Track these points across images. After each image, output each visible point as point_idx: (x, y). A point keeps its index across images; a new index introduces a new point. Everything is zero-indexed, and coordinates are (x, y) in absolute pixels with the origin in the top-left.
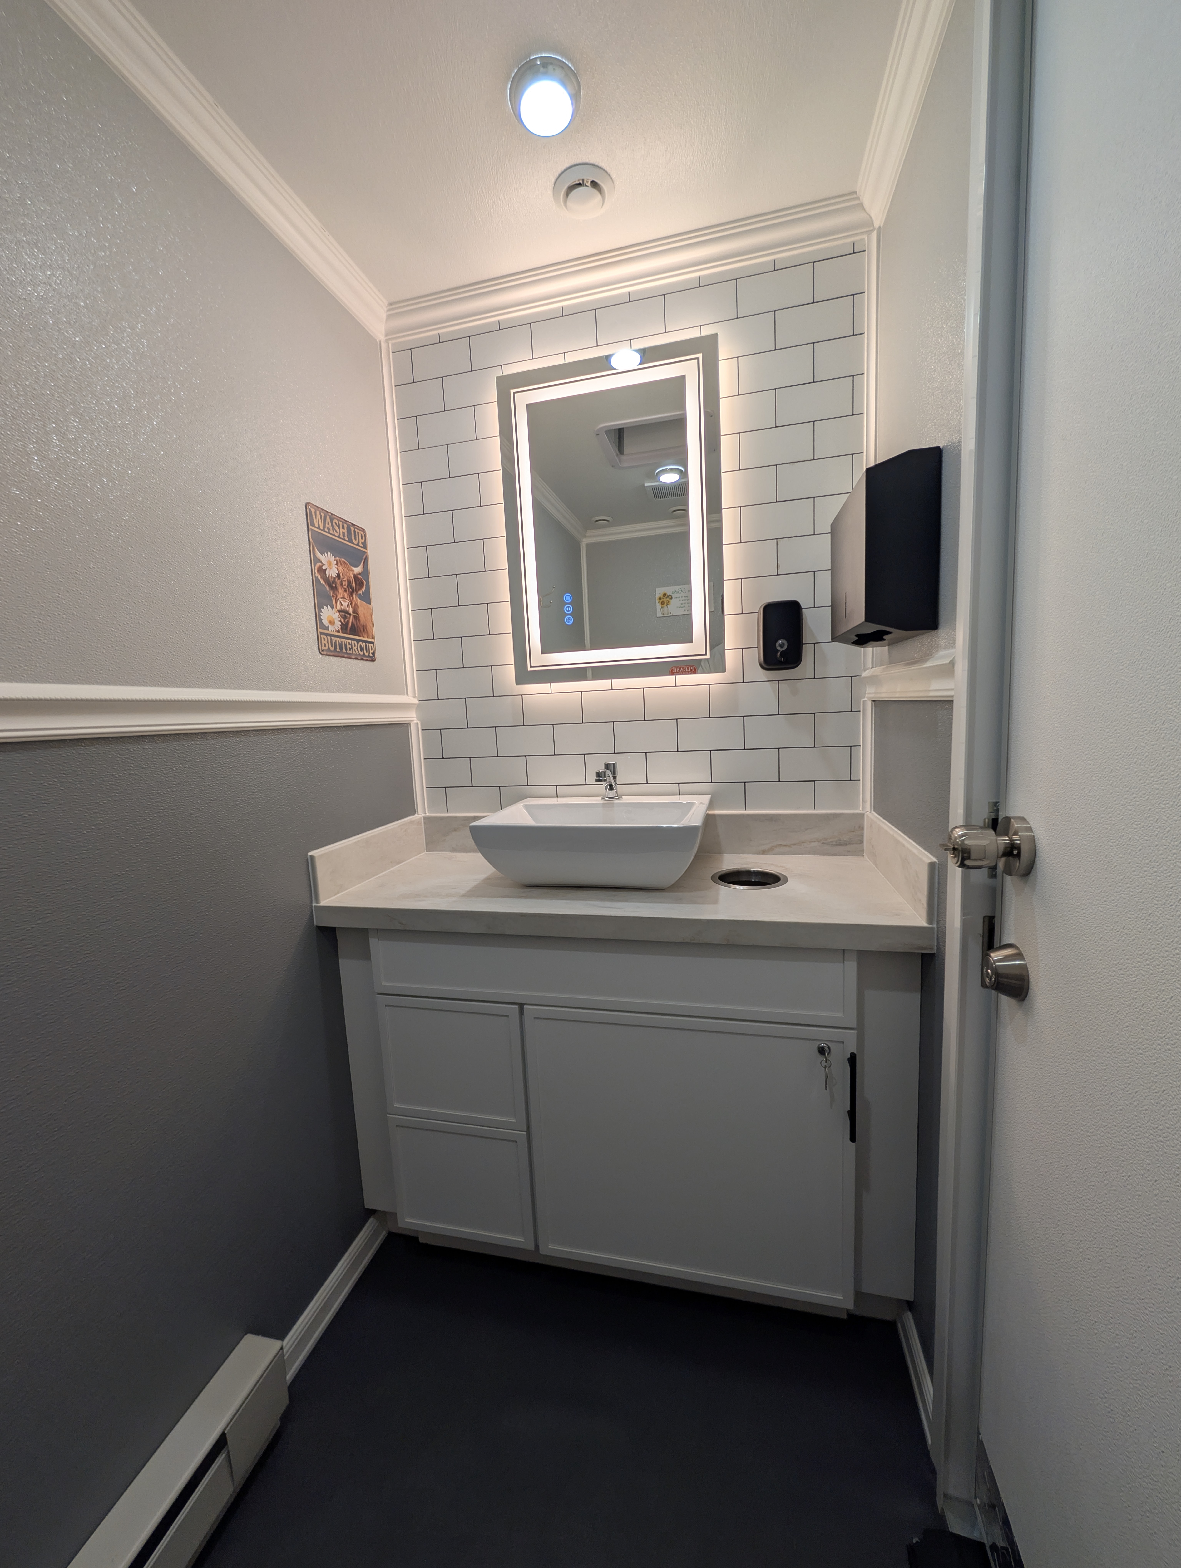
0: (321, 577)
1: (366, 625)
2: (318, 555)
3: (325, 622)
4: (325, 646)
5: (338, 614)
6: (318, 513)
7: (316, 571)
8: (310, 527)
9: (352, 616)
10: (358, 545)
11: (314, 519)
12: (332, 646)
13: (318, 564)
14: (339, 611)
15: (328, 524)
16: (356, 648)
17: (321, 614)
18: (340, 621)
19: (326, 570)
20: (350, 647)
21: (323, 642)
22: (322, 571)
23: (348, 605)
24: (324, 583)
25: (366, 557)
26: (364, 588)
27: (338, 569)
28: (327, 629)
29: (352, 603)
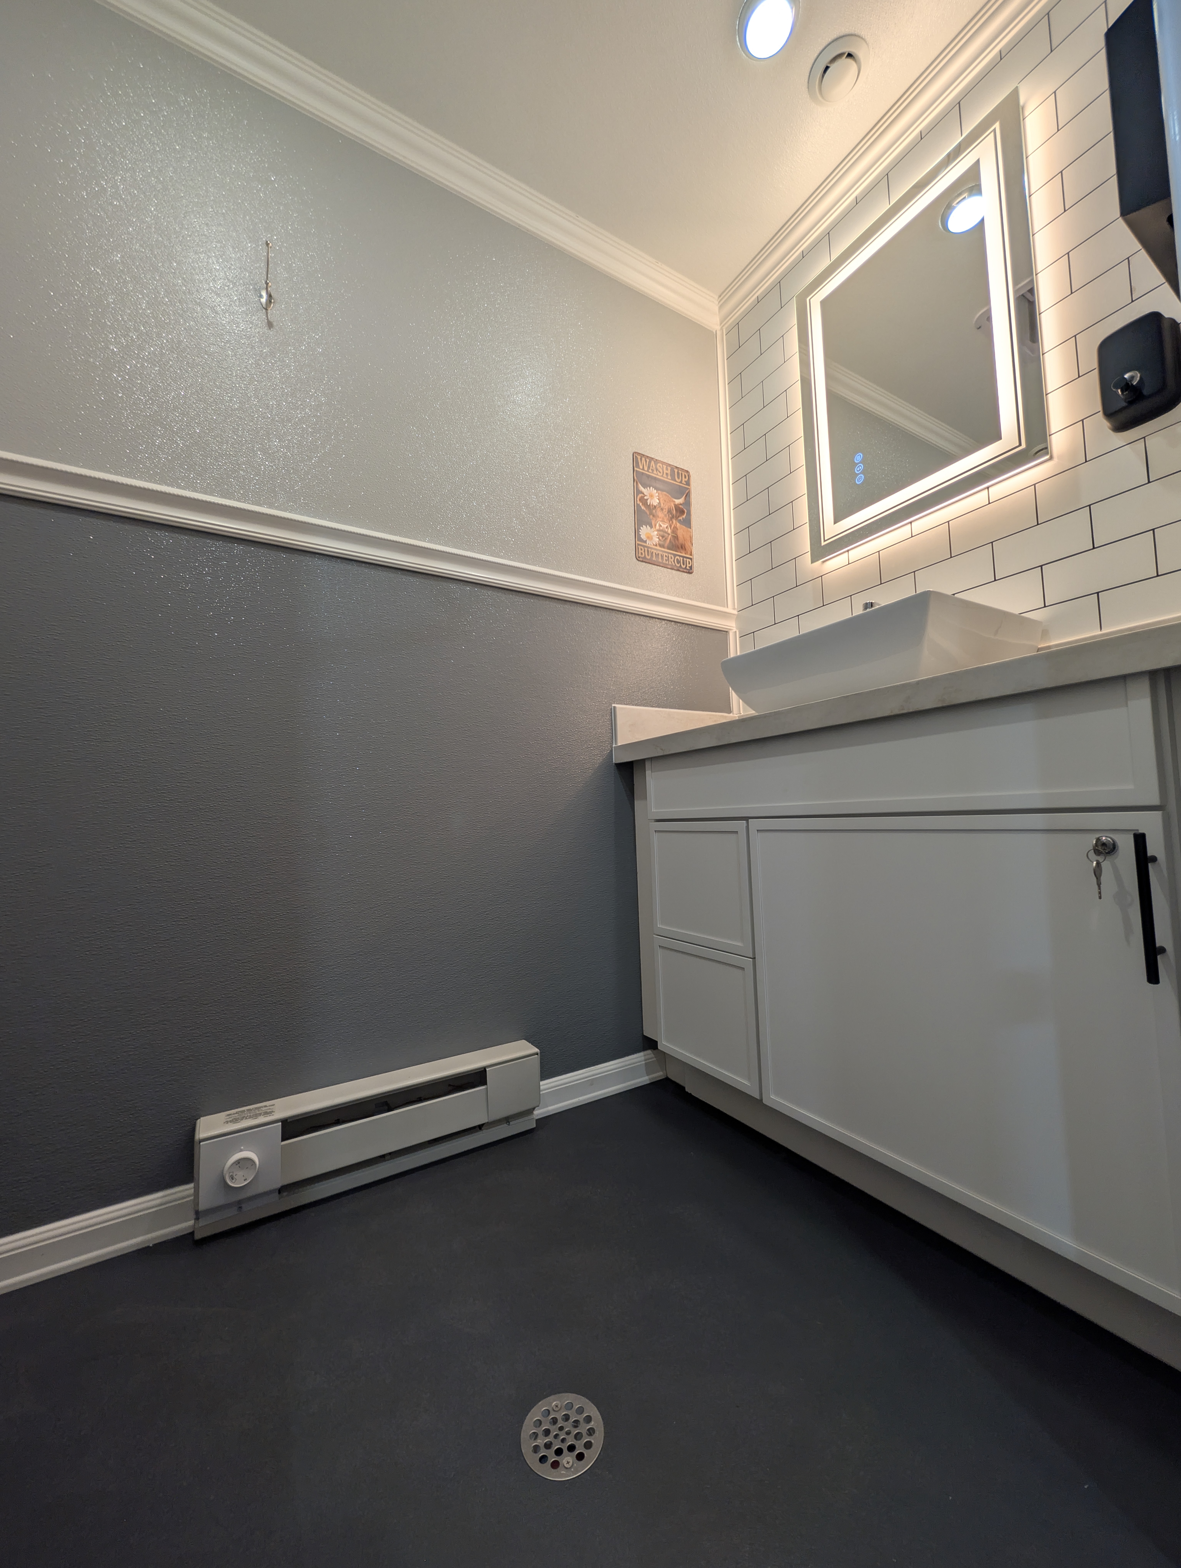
0: (642, 504)
1: (685, 544)
2: (641, 488)
3: (643, 537)
4: (642, 554)
5: (657, 532)
6: (643, 459)
7: (638, 500)
8: (635, 469)
9: (670, 536)
10: (681, 482)
11: (640, 463)
12: (648, 555)
13: (641, 495)
14: (658, 530)
15: (652, 467)
16: (672, 560)
17: (640, 530)
18: (659, 538)
19: (647, 499)
20: (667, 559)
21: (640, 551)
22: (644, 501)
23: (667, 527)
24: (644, 509)
25: (689, 492)
26: (685, 515)
27: (659, 499)
28: (645, 542)
29: (671, 526)
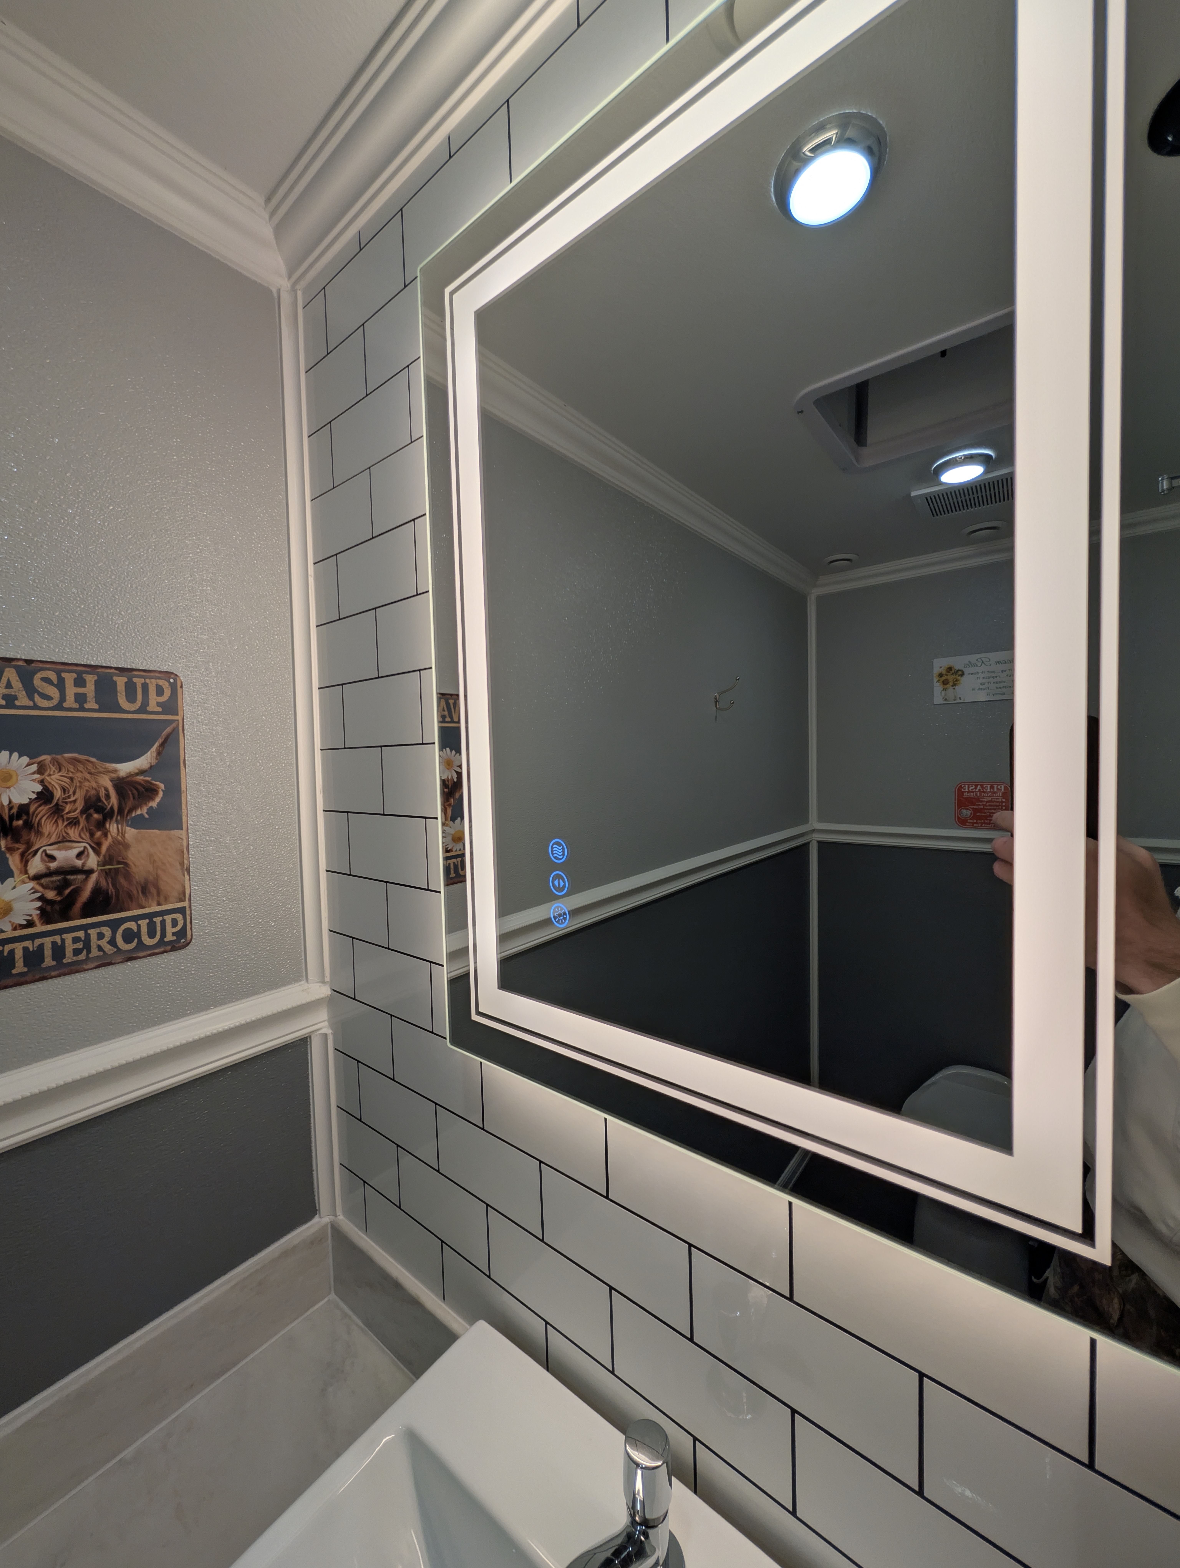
1: (157, 878)
5: (31, 884)
9: (94, 877)
10: (139, 712)
14: (37, 878)
15: (10, 687)
16: (103, 942)
18: (41, 898)
20: (80, 945)
23: (79, 855)
27: (42, 782)
29: (99, 844)
